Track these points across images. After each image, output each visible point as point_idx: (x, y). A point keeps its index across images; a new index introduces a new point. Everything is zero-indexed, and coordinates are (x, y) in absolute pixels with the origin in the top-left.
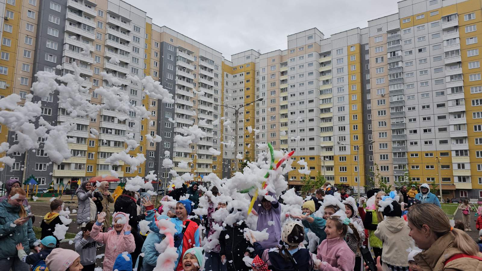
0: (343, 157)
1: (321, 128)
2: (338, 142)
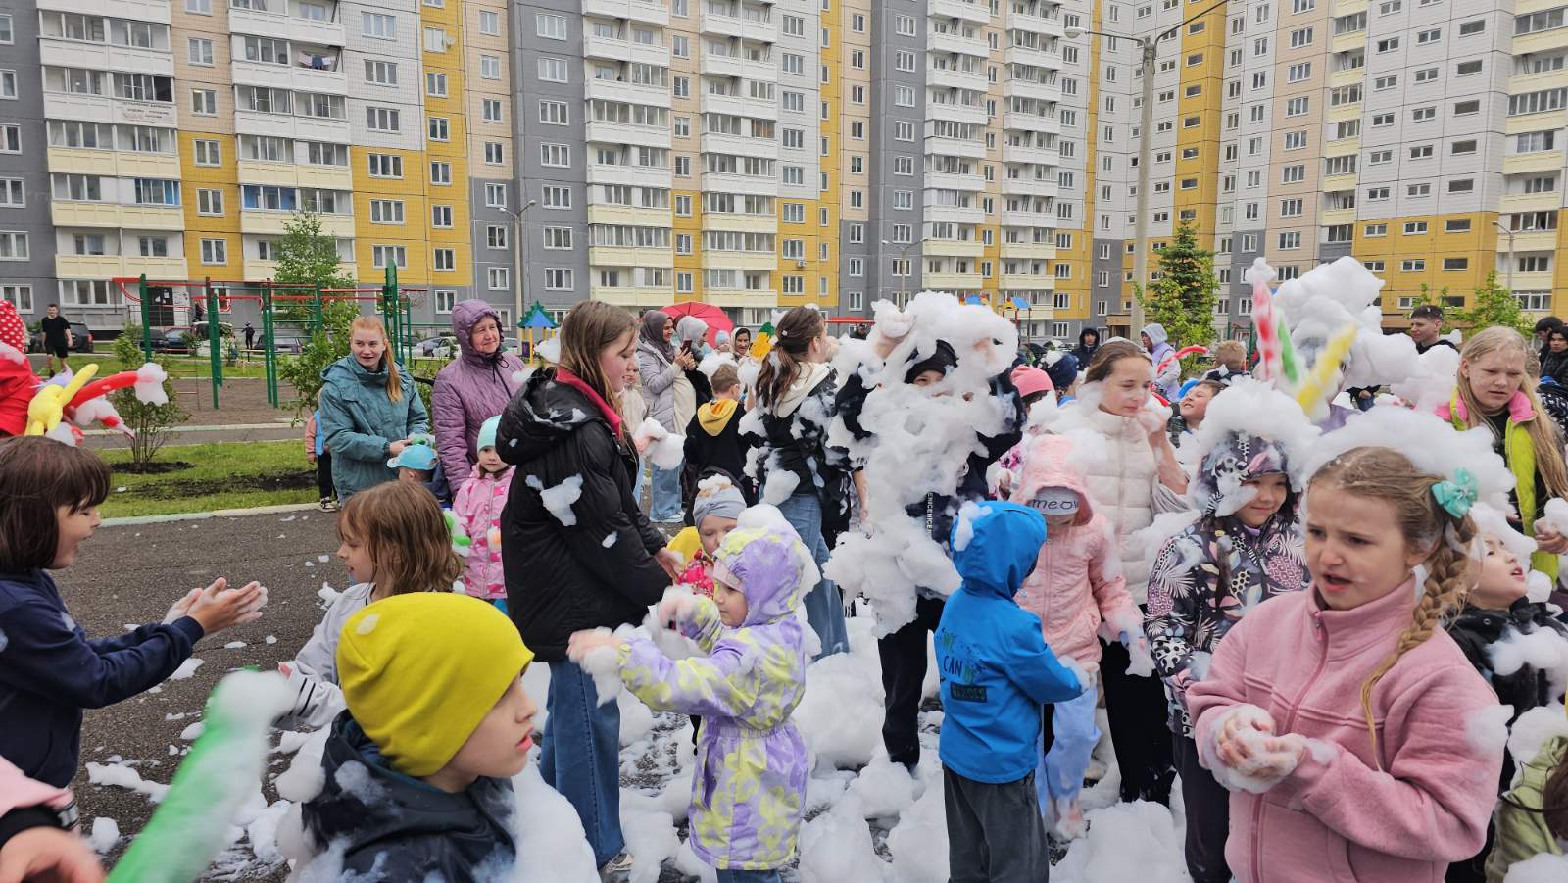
1: (1513, 99)
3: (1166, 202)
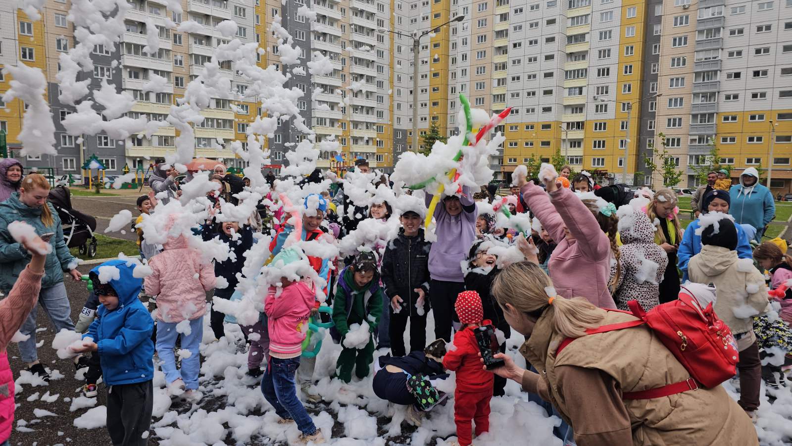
0: (600, 124)
1: (567, 72)
2: (594, 97)
3: (425, 112)
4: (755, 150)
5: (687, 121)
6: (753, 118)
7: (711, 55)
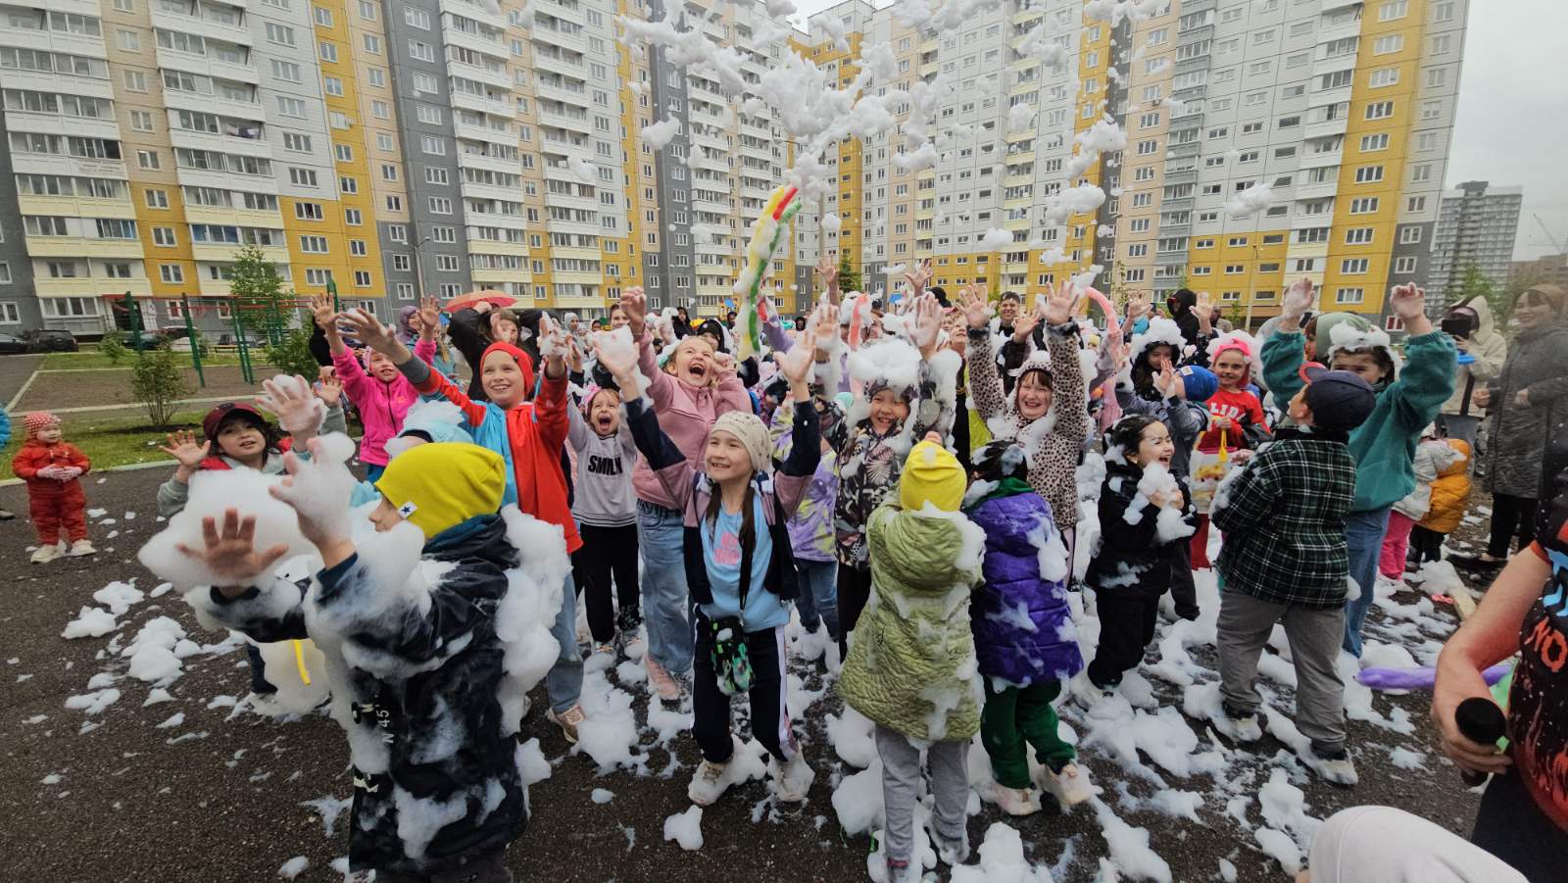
1: (1007, 189)
2: (1041, 221)
3: (833, 244)
4: (1234, 282)
5: (1153, 248)
6: (1233, 242)
7: (1185, 164)
